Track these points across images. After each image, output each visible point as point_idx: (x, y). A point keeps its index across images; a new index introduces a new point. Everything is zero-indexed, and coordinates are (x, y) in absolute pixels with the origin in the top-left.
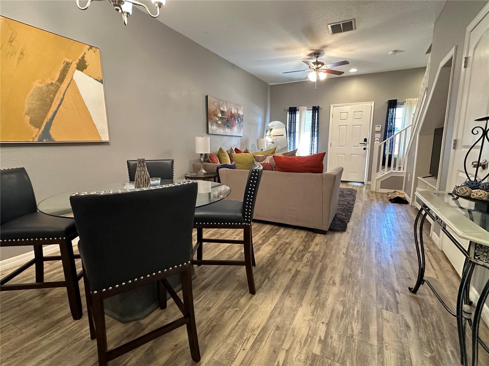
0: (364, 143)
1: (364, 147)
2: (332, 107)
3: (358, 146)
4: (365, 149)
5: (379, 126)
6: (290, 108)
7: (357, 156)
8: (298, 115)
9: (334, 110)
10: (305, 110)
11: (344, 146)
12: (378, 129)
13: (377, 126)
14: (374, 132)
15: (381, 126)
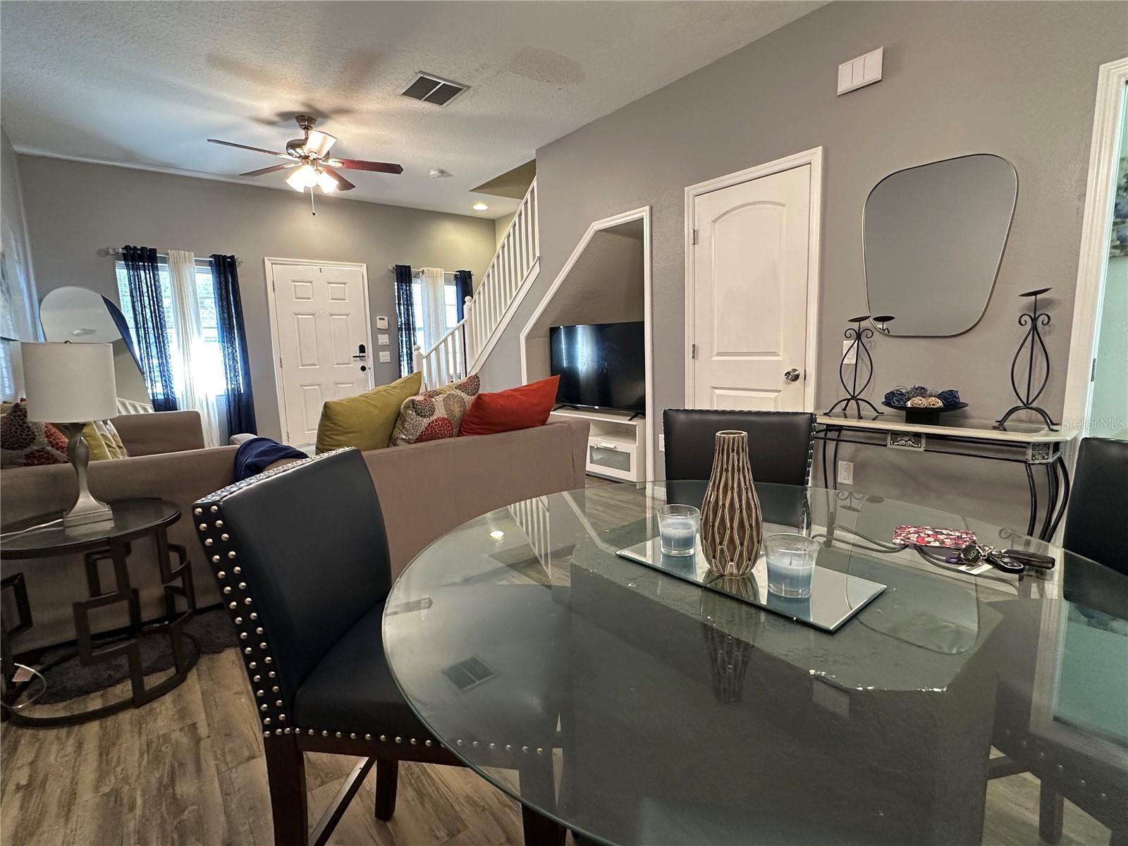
0: (361, 355)
1: (361, 364)
2: (268, 264)
3: (349, 364)
4: (363, 369)
5: (384, 319)
6: (127, 248)
7: (350, 385)
8: (164, 276)
9: (277, 272)
10: (190, 262)
11: (315, 365)
12: (382, 324)
13: (380, 319)
14: (376, 331)
15: (386, 318)
